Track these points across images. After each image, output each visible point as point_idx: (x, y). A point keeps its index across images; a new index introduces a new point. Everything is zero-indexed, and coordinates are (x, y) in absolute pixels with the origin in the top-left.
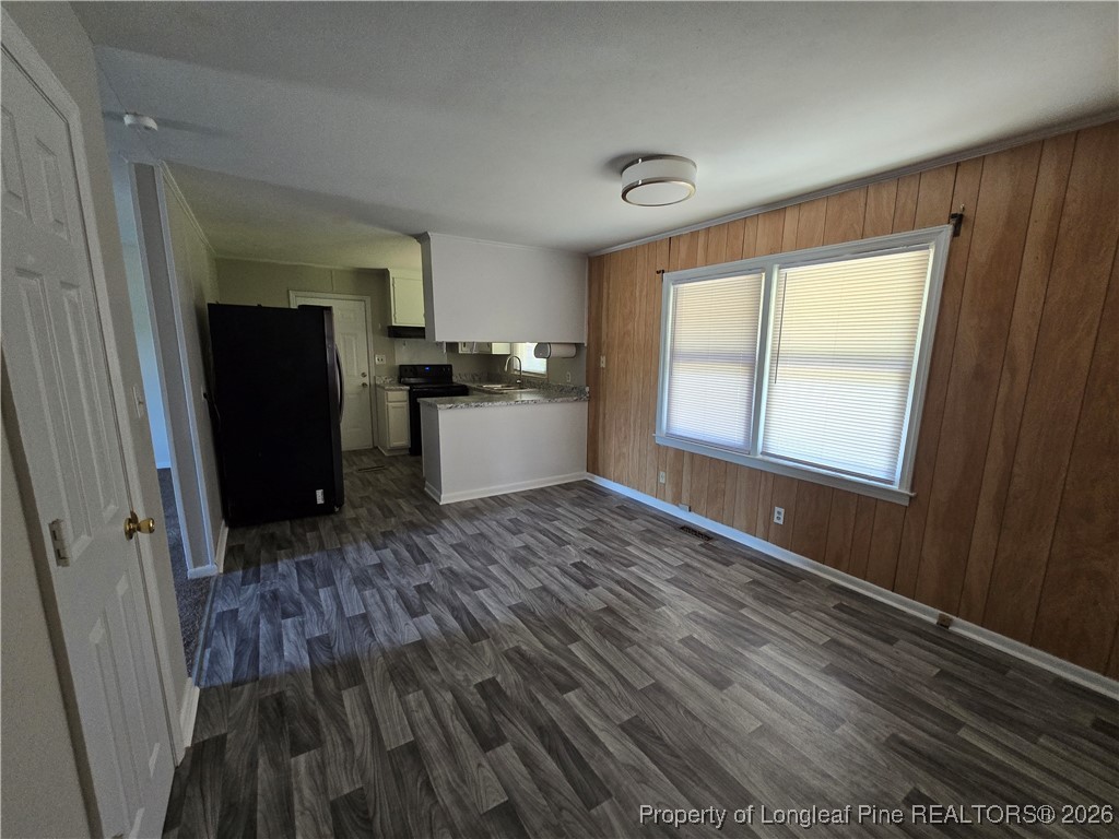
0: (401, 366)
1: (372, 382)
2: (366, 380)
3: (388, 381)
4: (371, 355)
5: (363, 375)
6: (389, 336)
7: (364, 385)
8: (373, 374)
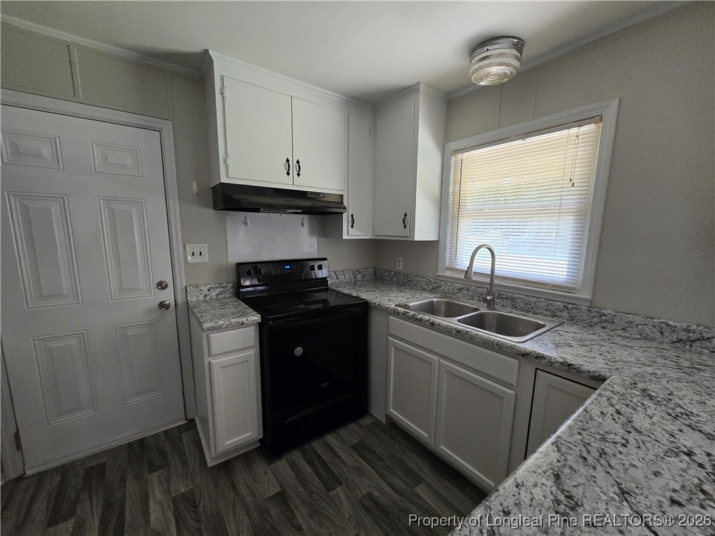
0: (238, 264)
1: (180, 300)
2: (167, 296)
3: (214, 294)
4: (178, 245)
5: (162, 286)
6: (215, 208)
7: (163, 306)
8: (182, 282)
